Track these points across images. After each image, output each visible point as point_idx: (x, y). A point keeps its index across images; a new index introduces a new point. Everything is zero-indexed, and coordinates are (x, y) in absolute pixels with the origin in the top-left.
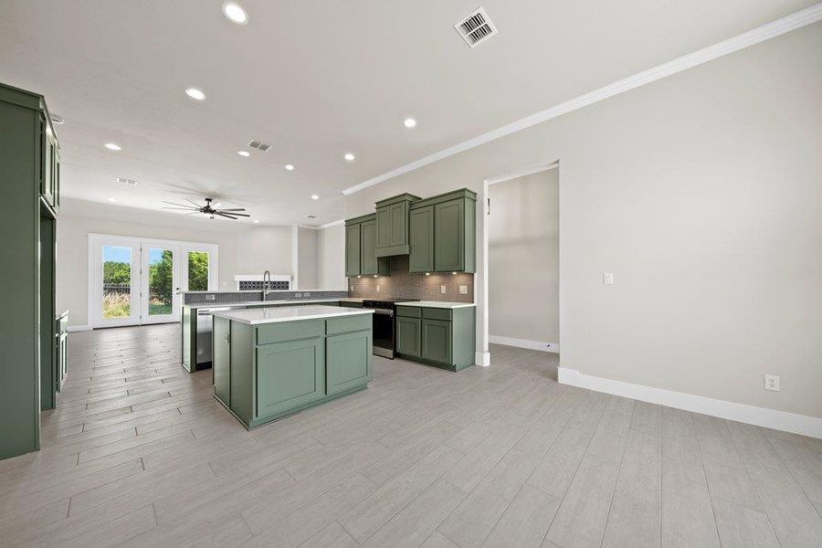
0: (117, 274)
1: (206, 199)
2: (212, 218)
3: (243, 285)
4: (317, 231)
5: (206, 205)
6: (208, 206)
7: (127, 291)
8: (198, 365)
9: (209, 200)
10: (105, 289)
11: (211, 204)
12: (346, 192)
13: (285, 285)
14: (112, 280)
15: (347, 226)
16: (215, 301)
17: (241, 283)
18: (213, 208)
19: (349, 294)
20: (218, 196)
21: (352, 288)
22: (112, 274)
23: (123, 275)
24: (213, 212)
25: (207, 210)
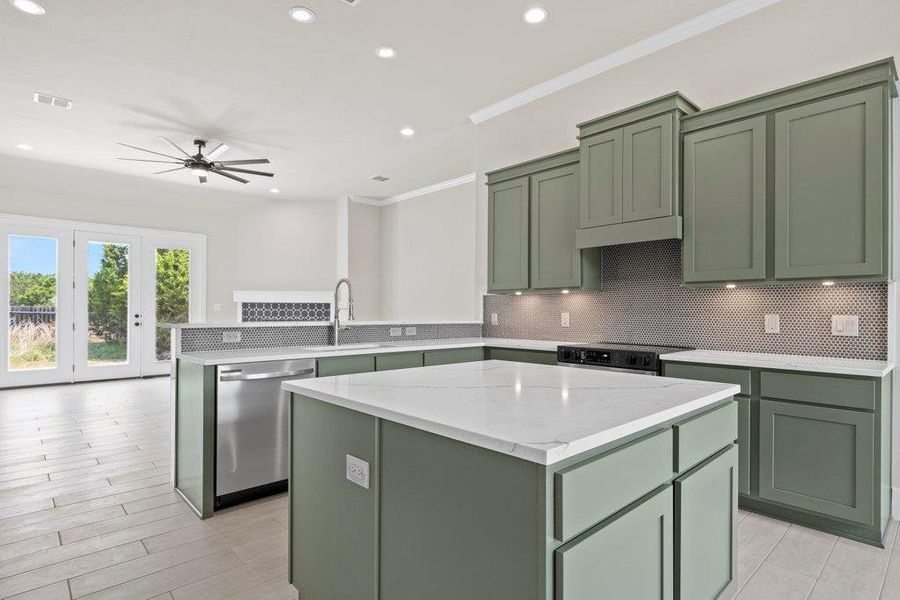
0: (29, 291)
1: (197, 142)
2: (203, 180)
3: (250, 310)
4: (381, 209)
5: (196, 153)
6: (200, 156)
7: (49, 318)
8: (217, 499)
9: (201, 143)
10: (12, 315)
11: (204, 151)
12: (477, 118)
13: (322, 310)
14: (22, 301)
15: (490, 184)
16: (239, 346)
17: (245, 305)
18: (209, 159)
19: (486, 330)
20: (221, 135)
21: (494, 318)
22: (23, 292)
23: (39, 292)
24: (208, 166)
25: (197, 162)
